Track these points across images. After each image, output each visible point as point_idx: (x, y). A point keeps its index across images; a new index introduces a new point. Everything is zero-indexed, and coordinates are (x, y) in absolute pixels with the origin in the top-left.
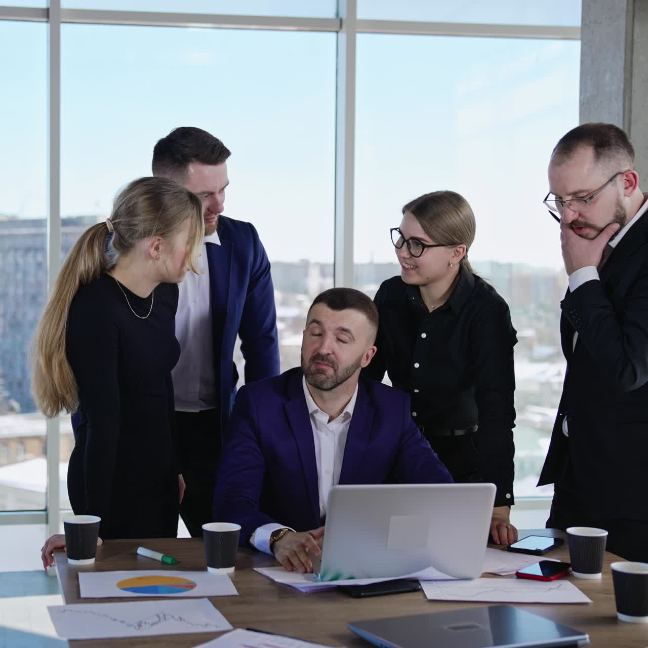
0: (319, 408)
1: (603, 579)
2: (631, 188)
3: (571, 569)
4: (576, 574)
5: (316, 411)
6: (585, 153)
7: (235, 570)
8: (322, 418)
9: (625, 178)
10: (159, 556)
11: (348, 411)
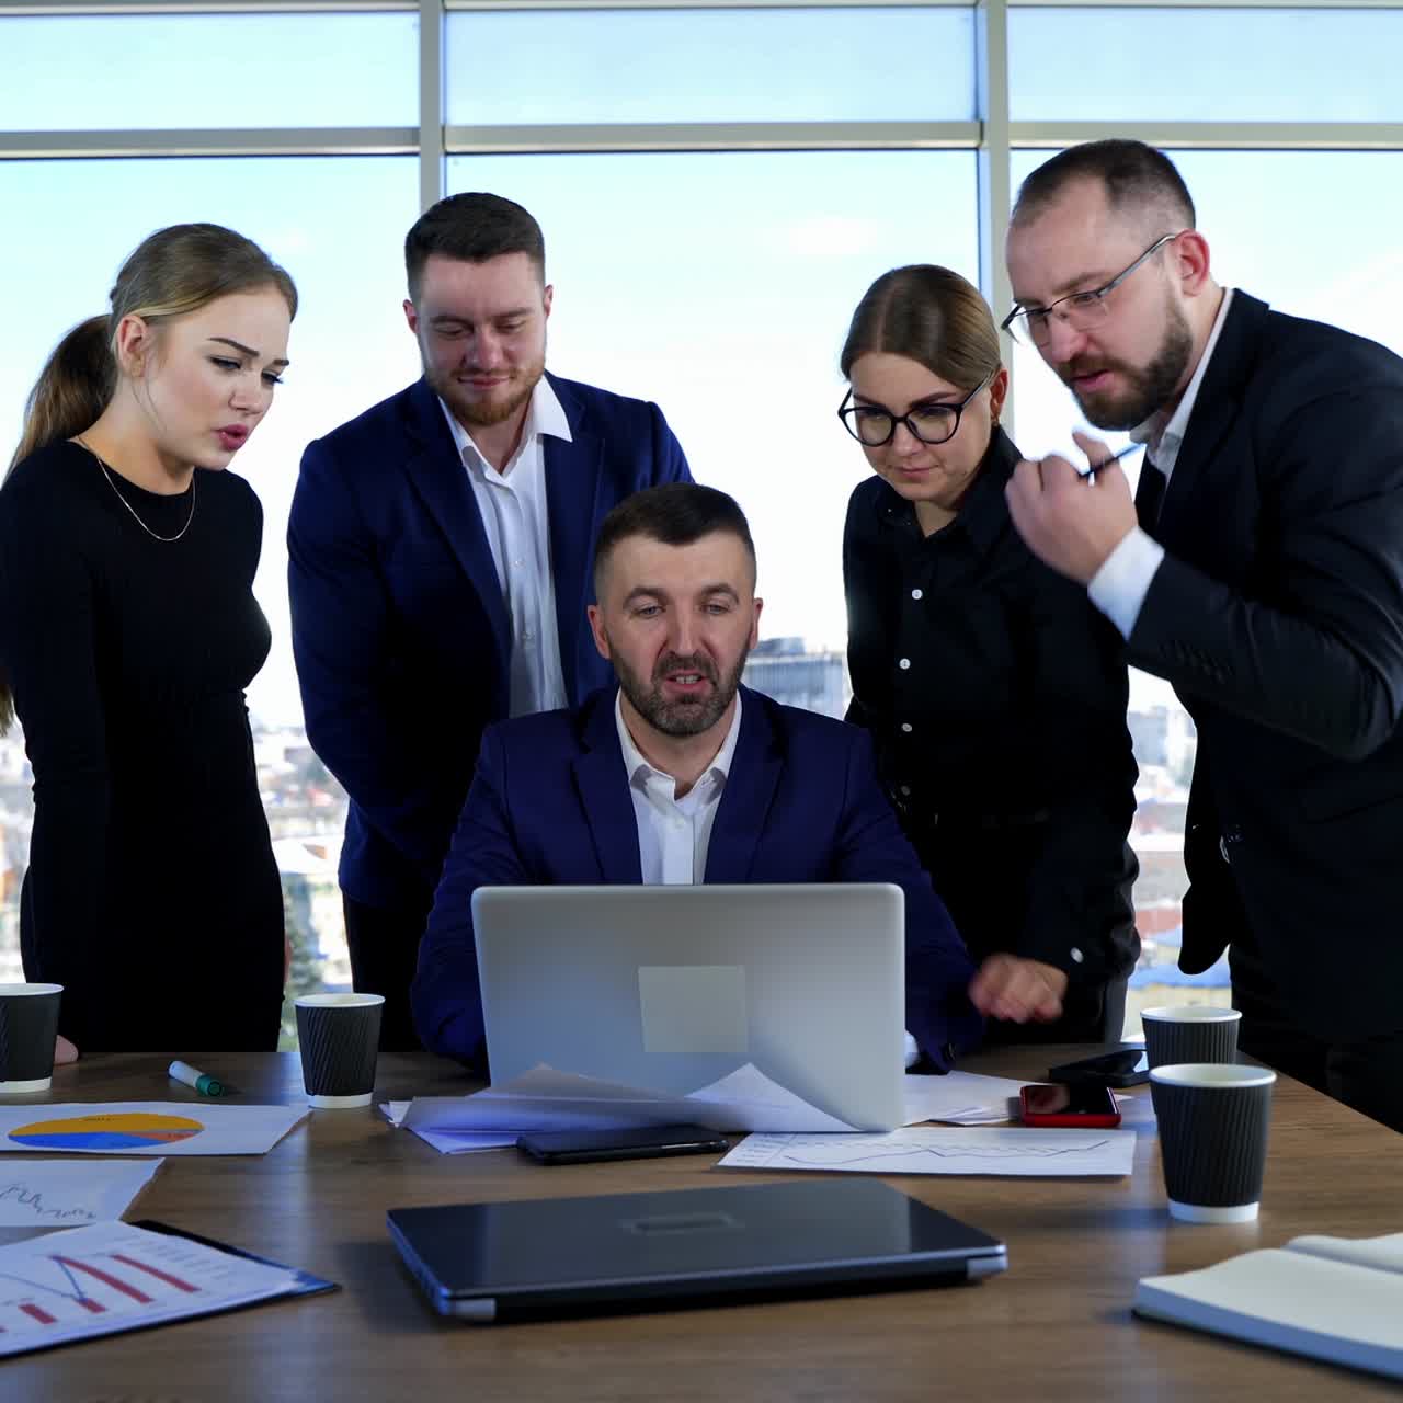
0: (651, 762)
2: (1195, 278)
5: (645, 773)
6: (1088, 193)
8: (662, 785)
9: (1180, 252)
10: (194, 1079)
11: (719, 767)
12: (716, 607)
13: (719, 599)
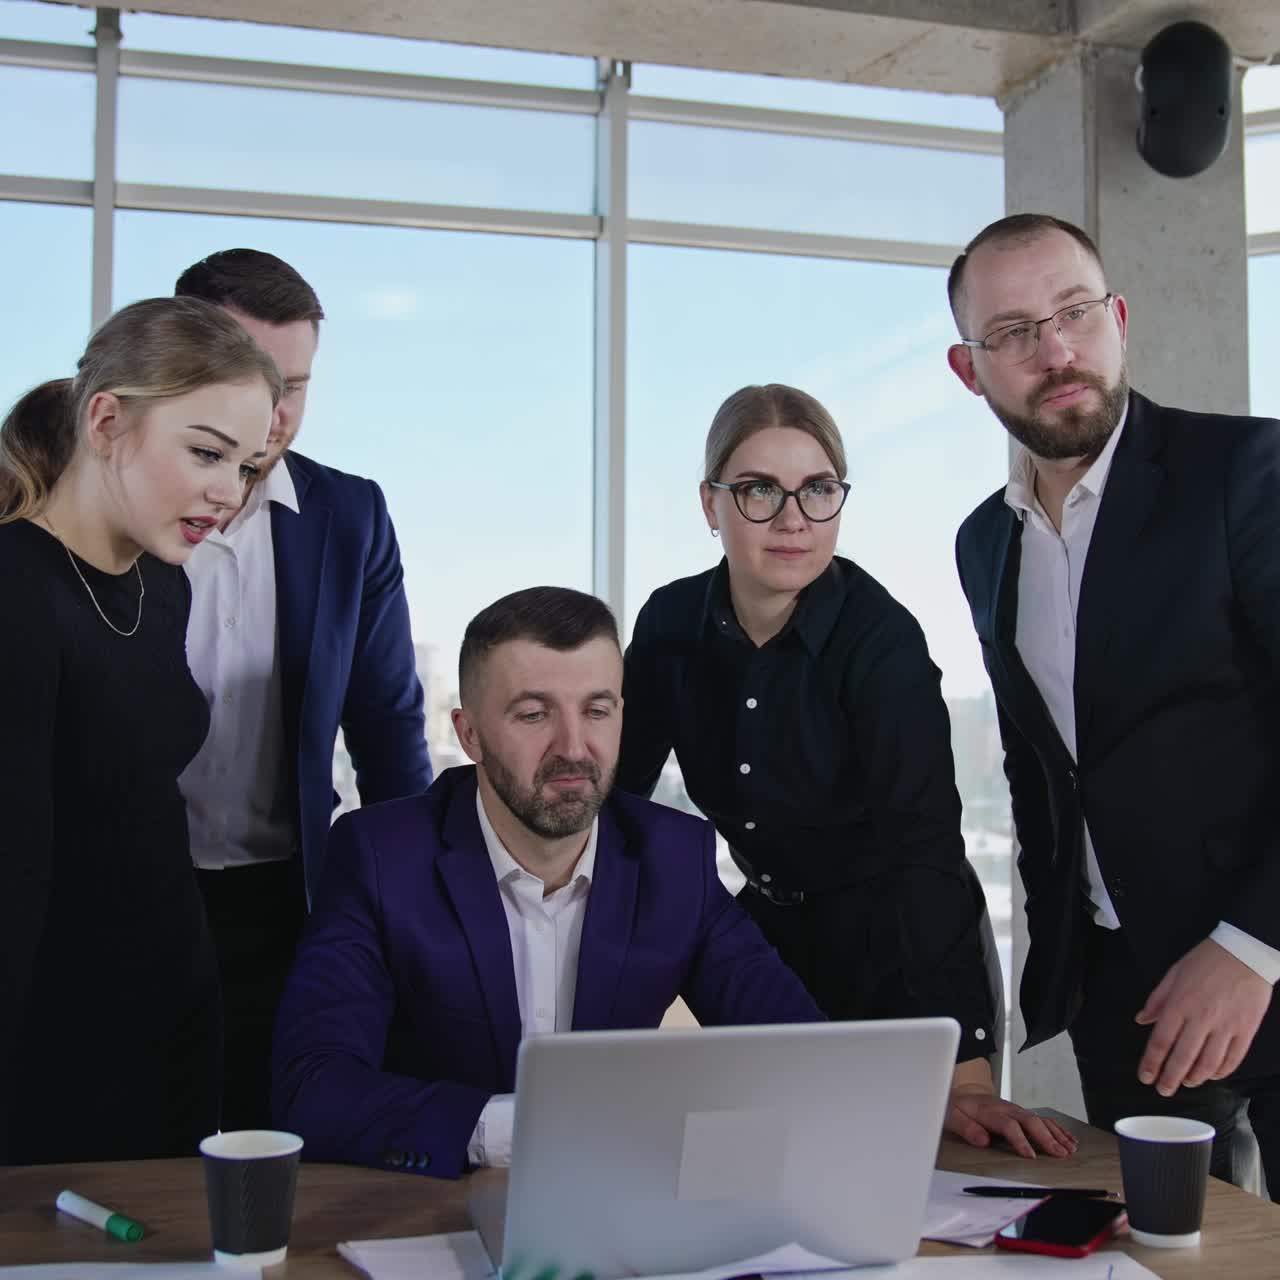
0: (522, 866)
1: (1204, 1246)
3: (1123, 1217)
4: (1143, 1237)
5: (514, 876)
7: (288, 1255)
8: (530, 888)
10: (100, 1217)
11: (584, 874)
12: (597, 711)
13: (601, 704)
